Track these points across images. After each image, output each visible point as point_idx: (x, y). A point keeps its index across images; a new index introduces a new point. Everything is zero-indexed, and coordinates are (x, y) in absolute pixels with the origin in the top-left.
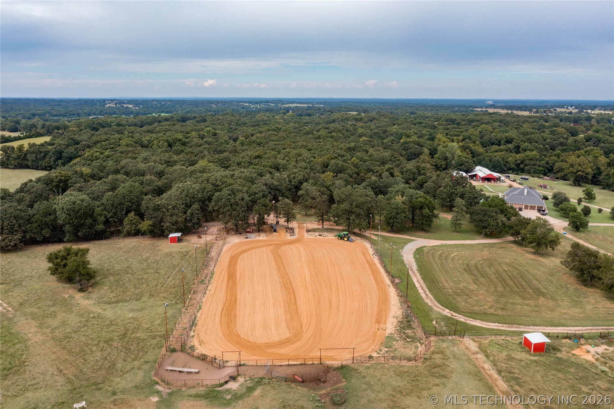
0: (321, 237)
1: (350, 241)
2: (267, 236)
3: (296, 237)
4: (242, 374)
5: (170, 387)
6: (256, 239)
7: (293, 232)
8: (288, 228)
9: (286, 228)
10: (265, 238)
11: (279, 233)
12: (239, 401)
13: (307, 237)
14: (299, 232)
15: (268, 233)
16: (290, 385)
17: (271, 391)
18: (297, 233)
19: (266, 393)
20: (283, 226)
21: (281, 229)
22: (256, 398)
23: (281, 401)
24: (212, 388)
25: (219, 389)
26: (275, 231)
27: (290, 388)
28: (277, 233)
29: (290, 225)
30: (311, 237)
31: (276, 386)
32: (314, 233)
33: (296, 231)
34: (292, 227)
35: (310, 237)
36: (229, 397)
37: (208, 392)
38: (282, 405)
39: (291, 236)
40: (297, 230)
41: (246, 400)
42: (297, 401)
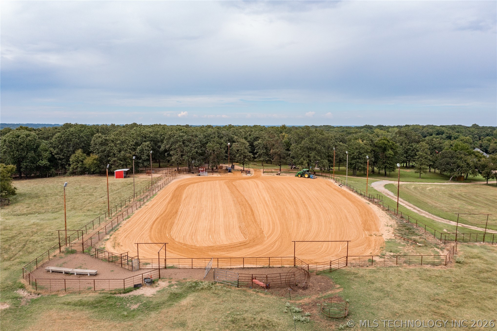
1: (311, 178)
4: (168, 277)
5: (39, 292)
6: (209, 176)
7: (249, 173)
11: (234, 173)
12: (152, 313)
13: (263, 176)
14: (255, 173)
15: (222, 173)
16: (245, 291)
17: (211, 299)
19: (203, 301)
21: (236, 171)
22: (184, 309)
23: (229, 314)
24: (111, 294)
25: (122, 295)
26: (230, 172)
27: (245, 295)
28: (232, 173)
30: (268, 176)
31: (221, 293)
32: (271, 173)
36: (135, 307)
37: (101, 299)
38: (230, 319)
41: (165, 310)
42: (258, 313)
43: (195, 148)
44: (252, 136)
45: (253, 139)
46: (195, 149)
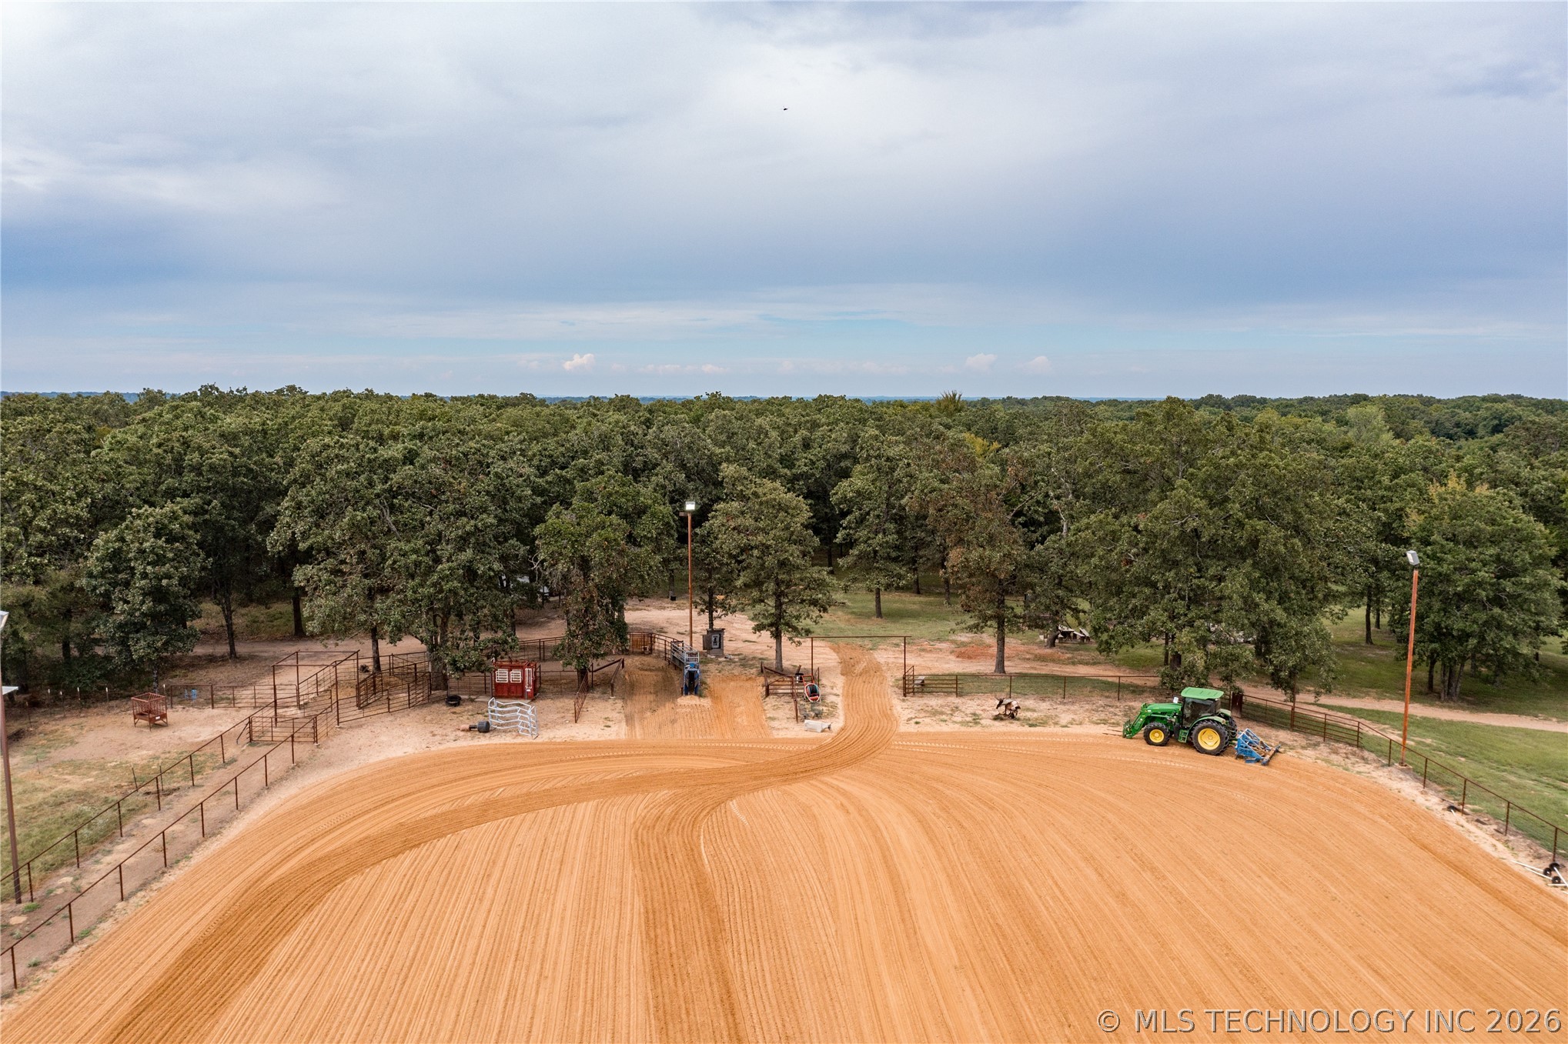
0: (1013, 727)
1: (1244, 756)
2: (629, 719)
3: (837, 724)
6: (546, 736)
7: (814, 692)
8: (779, 672)
9: (765, 671)
10: (618, 732)
11: (716, 699)
13: (912, 728)
14: (850, 695)
15: (643, 701)
18: (839, 701)
20: (745, 662)
21: (733, 678)
26: (693, 686)
28: (706, 702)
29: (796, 654)
30: (945, 728)
32: (954, 700)
33: (834, 687)
34: (806, 664)
35: (930, 726)
39: (800, 717)
40: (840, 681)
43: (463, 542)
44: (816, 452)
45: (822, 464)
46: (461, 549)
